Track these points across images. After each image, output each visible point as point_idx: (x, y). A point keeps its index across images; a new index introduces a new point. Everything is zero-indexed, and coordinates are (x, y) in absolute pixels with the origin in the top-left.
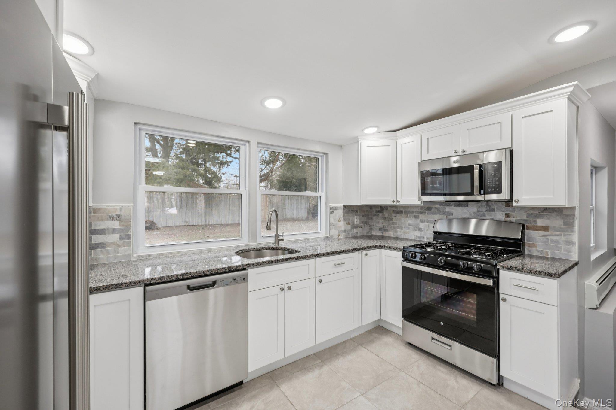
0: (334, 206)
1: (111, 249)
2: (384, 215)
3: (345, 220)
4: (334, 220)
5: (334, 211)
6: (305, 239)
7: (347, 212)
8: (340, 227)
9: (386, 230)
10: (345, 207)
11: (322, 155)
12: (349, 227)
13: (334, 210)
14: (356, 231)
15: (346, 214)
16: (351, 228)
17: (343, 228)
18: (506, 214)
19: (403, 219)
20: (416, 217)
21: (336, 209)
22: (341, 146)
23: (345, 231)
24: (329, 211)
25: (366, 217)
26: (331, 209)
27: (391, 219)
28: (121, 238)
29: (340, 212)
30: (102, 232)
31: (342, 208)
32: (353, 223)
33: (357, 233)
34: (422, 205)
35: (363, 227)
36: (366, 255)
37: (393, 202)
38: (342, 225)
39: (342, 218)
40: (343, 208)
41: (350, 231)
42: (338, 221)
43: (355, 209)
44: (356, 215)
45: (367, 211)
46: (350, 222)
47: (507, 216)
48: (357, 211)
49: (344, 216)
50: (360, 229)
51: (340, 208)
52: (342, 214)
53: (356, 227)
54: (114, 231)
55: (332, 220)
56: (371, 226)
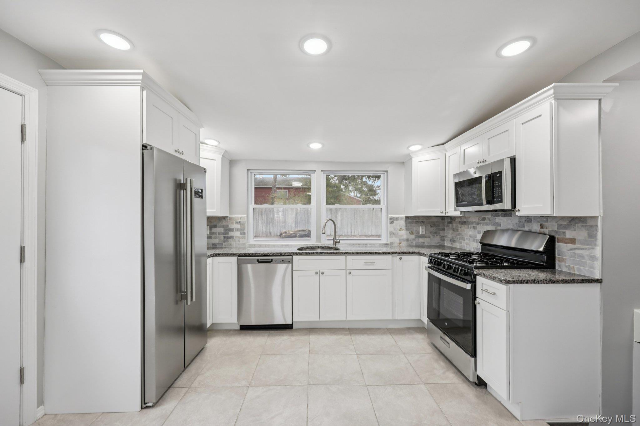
0: (394, 217)
1: (237, 239)
2: (453, 226)
3: (407, 229)
4: (395, 229)
5: (395, 222)
6: (363, 244)
7: (410, 223)
8: (402, 236)
9: (454, 241)
10: (407, 218)
11: (384, 172)
12: (413, 237)
13: (395, 220)
14: (421, 240)
15: (409, 225)
16: (416, 237)
17: (405, 237)
18: (541, 225)
19: (466, 229)
20: (475, 228)
21: (397, 219)
22: (403, 163)
23: (407, 240)
24: (389, 221)
25: (435, 228)
26: (390, 219)
27: (458, 230)
28: (241, 234)
29: (403, 223)
30: (232, 230)
31: (404, 219)
32: (418, 233)
33: (424, 243)
34: (462, 215)
35: (432, 237)
36: (401, 259)
37: (442, 212)
38: (404, 234)
39: (404, 228)
40: (406, 219)
41: (413, 240)
42: (399, 231)
43: (420, 220)
44: (421, 226)
45: (437, 222)
46: (414, 232)
47: (542, 227)
48: (423, 222)
49: (406, 226)
50: (428, 240)
51: (401, 219)
52: (404, 224)
53: (422, 237)
54: (238, 230)
55: (392, 229)
56: (443, 237)
